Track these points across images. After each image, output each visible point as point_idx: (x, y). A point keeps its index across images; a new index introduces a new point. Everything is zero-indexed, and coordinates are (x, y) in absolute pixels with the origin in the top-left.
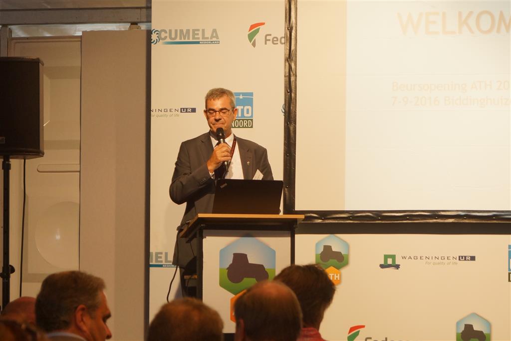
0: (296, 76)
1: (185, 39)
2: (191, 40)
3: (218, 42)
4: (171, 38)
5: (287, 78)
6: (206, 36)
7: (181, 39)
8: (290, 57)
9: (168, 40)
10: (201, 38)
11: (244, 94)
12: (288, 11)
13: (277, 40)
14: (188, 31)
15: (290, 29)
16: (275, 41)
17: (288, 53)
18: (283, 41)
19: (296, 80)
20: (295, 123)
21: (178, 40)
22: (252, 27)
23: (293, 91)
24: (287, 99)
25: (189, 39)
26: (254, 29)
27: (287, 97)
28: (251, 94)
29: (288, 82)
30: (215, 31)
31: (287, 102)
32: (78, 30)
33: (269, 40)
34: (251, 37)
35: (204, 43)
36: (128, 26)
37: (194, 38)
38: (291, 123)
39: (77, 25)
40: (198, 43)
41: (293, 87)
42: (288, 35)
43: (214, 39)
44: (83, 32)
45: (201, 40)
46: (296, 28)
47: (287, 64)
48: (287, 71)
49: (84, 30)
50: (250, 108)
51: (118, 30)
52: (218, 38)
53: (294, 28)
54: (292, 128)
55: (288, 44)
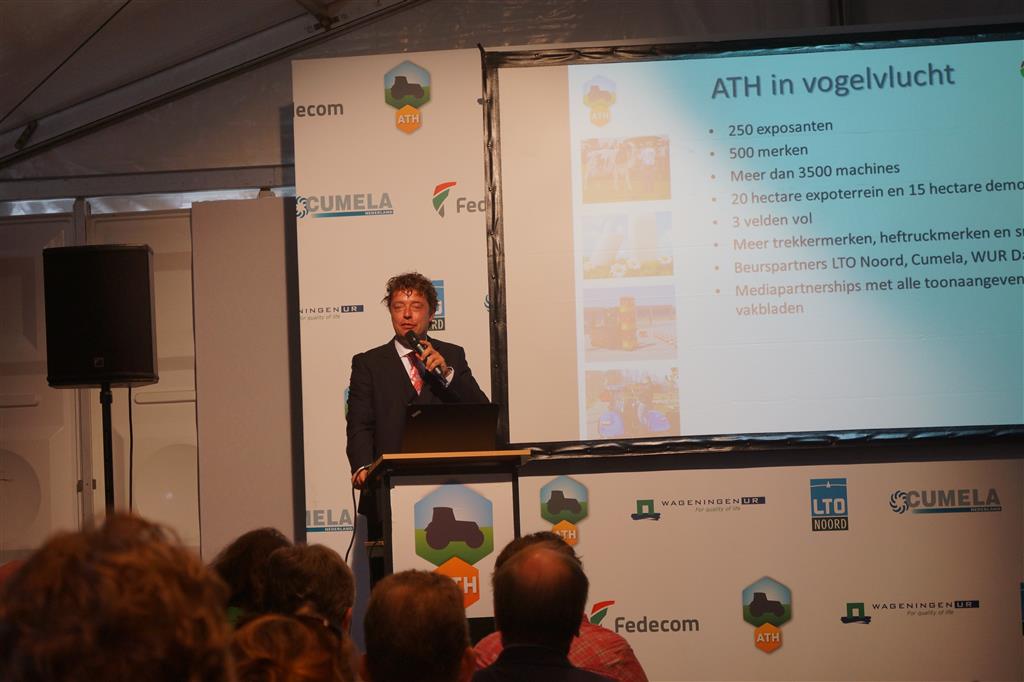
0: (503, 255)
1: (344, 209)
2: (352, 210)
3: (392, 212)
4: (324, 208)
5: (491, 259)
6: (373, 204)
7: (338, 209)
8: (494, 228)
9: (320, 211)
10: (366, 206)
12: (488, 164)
13: (475, 206)
14: (348, 197)
15: (493, 190)
16: (471, 207)
17: (491, 221)
18: (483, 206)
19: (503, 261)
20: (505, 321)
21: (334, 211)
22: (438, 189)
23: (500, 276)
24: (493, 289)
26: (441, 192)
27: (492, 285)
28: (441, 283)
29: (492, 265)
30: (385, 196)
31: (493, 292)
32: (186, 201)
33: (463, 206)
34: (437, 202)
35: (371, 213)
36: (256, 192)
37: (356, 207)
38: (498, 321)
39: (184, 194)
40: (363, 213)
41: (500, 271)
42: (490, 198)
43: (385, 208)
44: (193, 203)
45: (366, 209)
46: (501, 187)
47: (490, 239)
48: (491, 248)
49: (195, 200)
51: (242, 198)
52: (390, 206)
53: (498, 189)
54: (500, 328)
55: (490, 211)
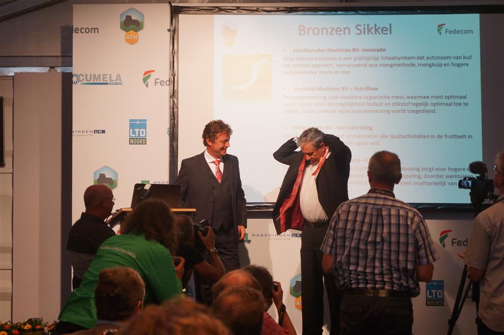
0: (178, 108)
1: (97, 81)
2: (101, 82)
3: (121, 84)
4: (87, 80)
5: (172, 110)
6: (112, 79)
7: (94, 81)
8: (174, 95)
9: (85, 81)
10: (109, 80)
11: (140, 120)
12: (172, 62)
13: (164, 83)
14: (99, 75)
15: (174, 75)
16: (162, 83)
17: (172, 92)
18: (168, 83)
19: (178, 111)
20: (178, 142)
22: (146, 73)
23: (176, 119)
24: (172, 125)
25: (100, 81)
26: (147, 74)
27: (172, 123)
28: (145, 121)
29: (172, 113)
30: (119, 75)
31: (172, 126)
32: (11, 72)
33: (158, 83)
34: (145, 80)
35: (111, 84)
36: (48, 69)
37: (103, 80)
38: (174, 141)
39: (10, 68)
40: (107, 84)
41: (176, 116)
42: (172, 80)
43: (118, 82)
45: (108, 82)
46: (178, 74)
47: (172, 100)
48: (172, 104)
49: (16, 72)
50: (144, 130)
51: (40, 72)
52: (121, 81)
53: (176, 75)
54: (175, 145)
55: (172, 86)
